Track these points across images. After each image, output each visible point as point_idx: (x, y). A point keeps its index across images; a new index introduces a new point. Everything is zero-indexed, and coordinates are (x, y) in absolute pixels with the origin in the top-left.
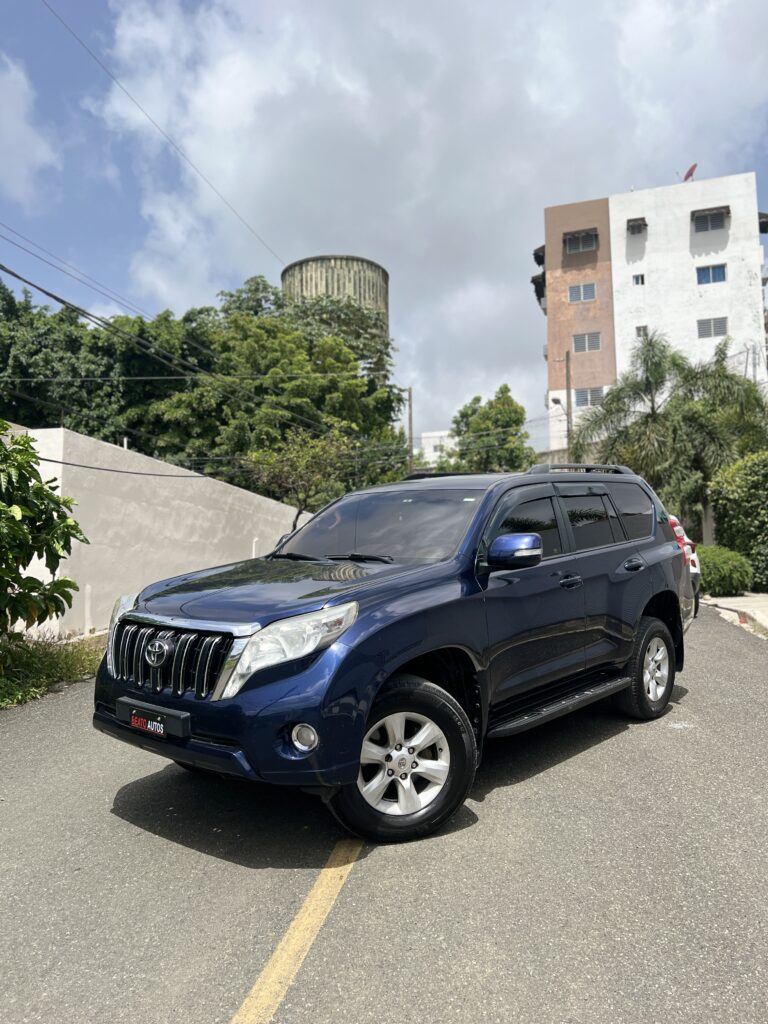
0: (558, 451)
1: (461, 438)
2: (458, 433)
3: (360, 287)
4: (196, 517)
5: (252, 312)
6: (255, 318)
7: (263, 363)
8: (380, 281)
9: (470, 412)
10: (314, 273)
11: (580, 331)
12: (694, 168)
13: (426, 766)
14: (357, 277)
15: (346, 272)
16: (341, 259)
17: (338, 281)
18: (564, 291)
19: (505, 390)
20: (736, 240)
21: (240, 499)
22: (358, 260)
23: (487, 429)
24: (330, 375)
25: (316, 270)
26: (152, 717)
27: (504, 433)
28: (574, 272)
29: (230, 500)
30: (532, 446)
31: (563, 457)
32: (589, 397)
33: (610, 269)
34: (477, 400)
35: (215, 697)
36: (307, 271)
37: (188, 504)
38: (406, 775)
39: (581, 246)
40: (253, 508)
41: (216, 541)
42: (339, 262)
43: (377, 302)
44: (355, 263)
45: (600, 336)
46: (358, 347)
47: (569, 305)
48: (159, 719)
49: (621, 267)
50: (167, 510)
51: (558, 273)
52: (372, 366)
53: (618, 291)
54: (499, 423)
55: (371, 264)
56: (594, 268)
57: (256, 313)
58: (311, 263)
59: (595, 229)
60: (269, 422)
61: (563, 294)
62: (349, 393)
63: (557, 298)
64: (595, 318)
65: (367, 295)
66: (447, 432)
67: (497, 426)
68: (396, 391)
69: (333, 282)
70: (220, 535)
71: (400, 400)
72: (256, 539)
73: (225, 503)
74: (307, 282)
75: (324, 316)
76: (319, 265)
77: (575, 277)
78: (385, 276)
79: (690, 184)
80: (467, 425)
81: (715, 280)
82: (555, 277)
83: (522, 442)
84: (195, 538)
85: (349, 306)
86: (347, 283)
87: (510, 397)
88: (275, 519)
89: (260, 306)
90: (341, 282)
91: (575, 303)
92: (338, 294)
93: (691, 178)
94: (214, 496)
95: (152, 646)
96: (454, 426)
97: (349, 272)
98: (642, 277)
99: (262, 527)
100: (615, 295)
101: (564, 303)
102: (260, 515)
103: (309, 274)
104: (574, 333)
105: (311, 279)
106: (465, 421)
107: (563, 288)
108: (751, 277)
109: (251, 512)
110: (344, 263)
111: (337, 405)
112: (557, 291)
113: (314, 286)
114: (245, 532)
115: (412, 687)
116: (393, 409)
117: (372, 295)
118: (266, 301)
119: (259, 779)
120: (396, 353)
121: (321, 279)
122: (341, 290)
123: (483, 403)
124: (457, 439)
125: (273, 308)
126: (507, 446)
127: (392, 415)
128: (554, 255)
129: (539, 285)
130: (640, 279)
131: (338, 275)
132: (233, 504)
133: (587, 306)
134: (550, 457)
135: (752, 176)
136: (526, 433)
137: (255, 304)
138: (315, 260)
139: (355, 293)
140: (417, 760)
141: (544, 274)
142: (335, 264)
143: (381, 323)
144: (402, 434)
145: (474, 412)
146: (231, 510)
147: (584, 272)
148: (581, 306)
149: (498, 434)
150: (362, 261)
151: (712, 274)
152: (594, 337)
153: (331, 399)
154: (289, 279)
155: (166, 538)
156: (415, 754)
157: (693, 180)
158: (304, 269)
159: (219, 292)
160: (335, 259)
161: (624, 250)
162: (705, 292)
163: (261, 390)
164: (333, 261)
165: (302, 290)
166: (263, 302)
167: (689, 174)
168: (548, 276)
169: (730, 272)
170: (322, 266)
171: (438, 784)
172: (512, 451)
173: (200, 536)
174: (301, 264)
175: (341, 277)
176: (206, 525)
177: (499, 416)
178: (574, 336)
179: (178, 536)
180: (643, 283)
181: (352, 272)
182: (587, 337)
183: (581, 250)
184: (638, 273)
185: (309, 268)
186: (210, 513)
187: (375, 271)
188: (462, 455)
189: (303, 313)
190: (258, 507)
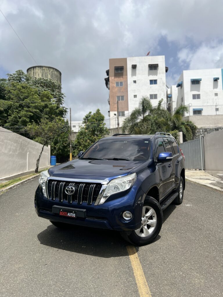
0: (113, 129)
1: (86, 124)
2: (85, 122)
3: (53, 76)
4: (11, 146)
5: (18, 81)
6: (20, 83)
7: (22, 97)
8: (59, 75)
9: (88, 116)
10: (37, 70)
11: (119, 95)
12: (149, 52)
13: (150, 221)
14: (52, 73)
15: (48, 72)
16: (47, 67)
17: (46, 74)
18: (114, 83)
19: (98, 110)
20: (160, 73)
21: (24, 140)
22: (52, 68)
23: (94, 122)
24: (46, 103)
25: (39, 70)
26: (71, 212)
27: (99, 123)
28: (118, 78)
29: (21, 141)
30: (107, 127)
31: (114, 131)
32: (121, 114)
33: (127, 78)
34: (90, 113)
35: (96, 204)
36: (36, 70)
37: (9, 141)
38: (145, 225)
39: (119, 71)
40: (27, 143)
41: (17, 153)
42: (46, 68)
43: (58, 81)
44: (51, 69)
45: (124, 97)
46: (53, 95)
47: (116, 87)
48: (73, 212)
49: (130, 78)
50: (3, 143)
51: (113, 78)
52: (57, 101)
53: (129, 85)
54: (97, 120)
55: (56, 70)
56: (123, 77)
57: (20, 82)
58: (37, 68)
59: (123, 66)
60: (26, 116)
61: (114, 84)
62: (51, 109)
63: (112, 85)
64: (123, 92)
65: (55, 79)
66: (82, 122)
67: (97, 121)
68: (64, 109)
69: (44, 74)
70: (18, 152)
71: (66, 111)
72: (28, 153)
73: (20, 141)
74: (35, 73)
75: (42, 84)
76: (40, 68)
77: (118, 80)
78: (60, 74)
79: (148, 57)
80: (88, 120)
81: (154, 84)
82: (112, 79)
83: (104, 126)
84: (11, 153)
85: (50, 82)
86: (49, 75)
87: (100, 113)
88: (34, 147)
89: (21, 79)
90: (47, 74)
91: (117, 87)
92: (46, 78)
93: (148, 55)
94: (17, 139)
95: (68, 188)
96: (84, 120)
97: (49, 71)
98: (136, 81)
99: (30, 149)
100: (129, 86)
101: (114, 87)
102: (29, 145)
103: (36, 71)
104: (117, 95)
105: (37, 73)
106: (87, 119)
107: (114, 82)
108: (163, 84)
109: (27, 144)
110: (48, 68)
111: (48, 112)
112: (112, 83)
113: (38, 75)
114: (25, 151)
115: (148, 198)
116: (63, 114)
117: (56, 79)
118: (23, 78)
119: (112, 229)
120: (65, 97)
121: (40, 73)
122: (47, 77)
123: (92, 114)
124: (85, 124)
125: (25, 81)
126: (100, 127)
127: (63, 116)
128: (112, 73)
129: (107, 81)
130: (135, 82)
131: (46, 72)
132: (22, 142)
133: (121, 88)
134: (111, 131)
135: (164, 56)
136: (105, 123)
137: (19, 79)
138: (38, 67)
139: (51, 78)
140: (148, 220)
141: (108, 78)
142: (45, 68)
143: (59, 88)
144: (67, 122)
145: (90, 116)
146: (21, 144)
147: (120, 78)
148: (119, 88)
149: (97, 123)
150: (54, 68)
151: (153, 82)
152: (123, 97)
153: (46, 110)
154: (29, 72)
155: (2, 152)
156: (147, 218)
157: (149, 56)
158: (35, 69)
159: (7, 74)
160: (45, 67)
161: (131, 73)
162: (152, 87)
163: (21, 106)
164: (44, 68)
165: (34, 76)
166: (22, 78)
167: (148, 54)
168: (110, 78)
169: (158, 82)
170: (40, 69)
171: (154, 227)
172: (101, 128)
173: (12, 152)
174: (34, 68)
175: (47, 73)
176: (14, 148)
177: (97, 118)
178: (117, 96)
179: (6, 152)
180: (136, 83)
181: (50, 72)
182: (120, 97)
183: (119, 72)
184: (134, 80)
185: (36, 69)
186: (15, 145)
187: (57, 72)
188: (87, 129)
189: (35, 83)
190: (29, 143)
